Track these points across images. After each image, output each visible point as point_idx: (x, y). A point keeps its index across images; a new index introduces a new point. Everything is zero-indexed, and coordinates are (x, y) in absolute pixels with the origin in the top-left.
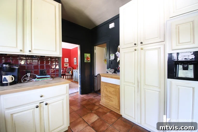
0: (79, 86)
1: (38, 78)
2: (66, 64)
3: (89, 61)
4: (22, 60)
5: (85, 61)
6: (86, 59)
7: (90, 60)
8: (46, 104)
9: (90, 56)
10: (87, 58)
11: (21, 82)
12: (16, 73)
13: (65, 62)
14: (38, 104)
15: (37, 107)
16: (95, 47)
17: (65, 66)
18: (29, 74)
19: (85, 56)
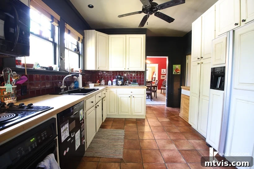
0: (166, 98)
1: (132, 84)
2: (163, 76)
3: (178, 73)
4: (125, 73)
5: (173, 73)
6: (174, 71)
7: (180, 72)
8: (133, 97)
9: (180, 68)
10: (177, 70)
11: (124, 85)
12: (122, 80)
13: (162, 73)
14: (130, 96)
15: (129, 97)
16: (187, 56)
17: (162, 78)
18: (128, 81)
19: (174, 68)
